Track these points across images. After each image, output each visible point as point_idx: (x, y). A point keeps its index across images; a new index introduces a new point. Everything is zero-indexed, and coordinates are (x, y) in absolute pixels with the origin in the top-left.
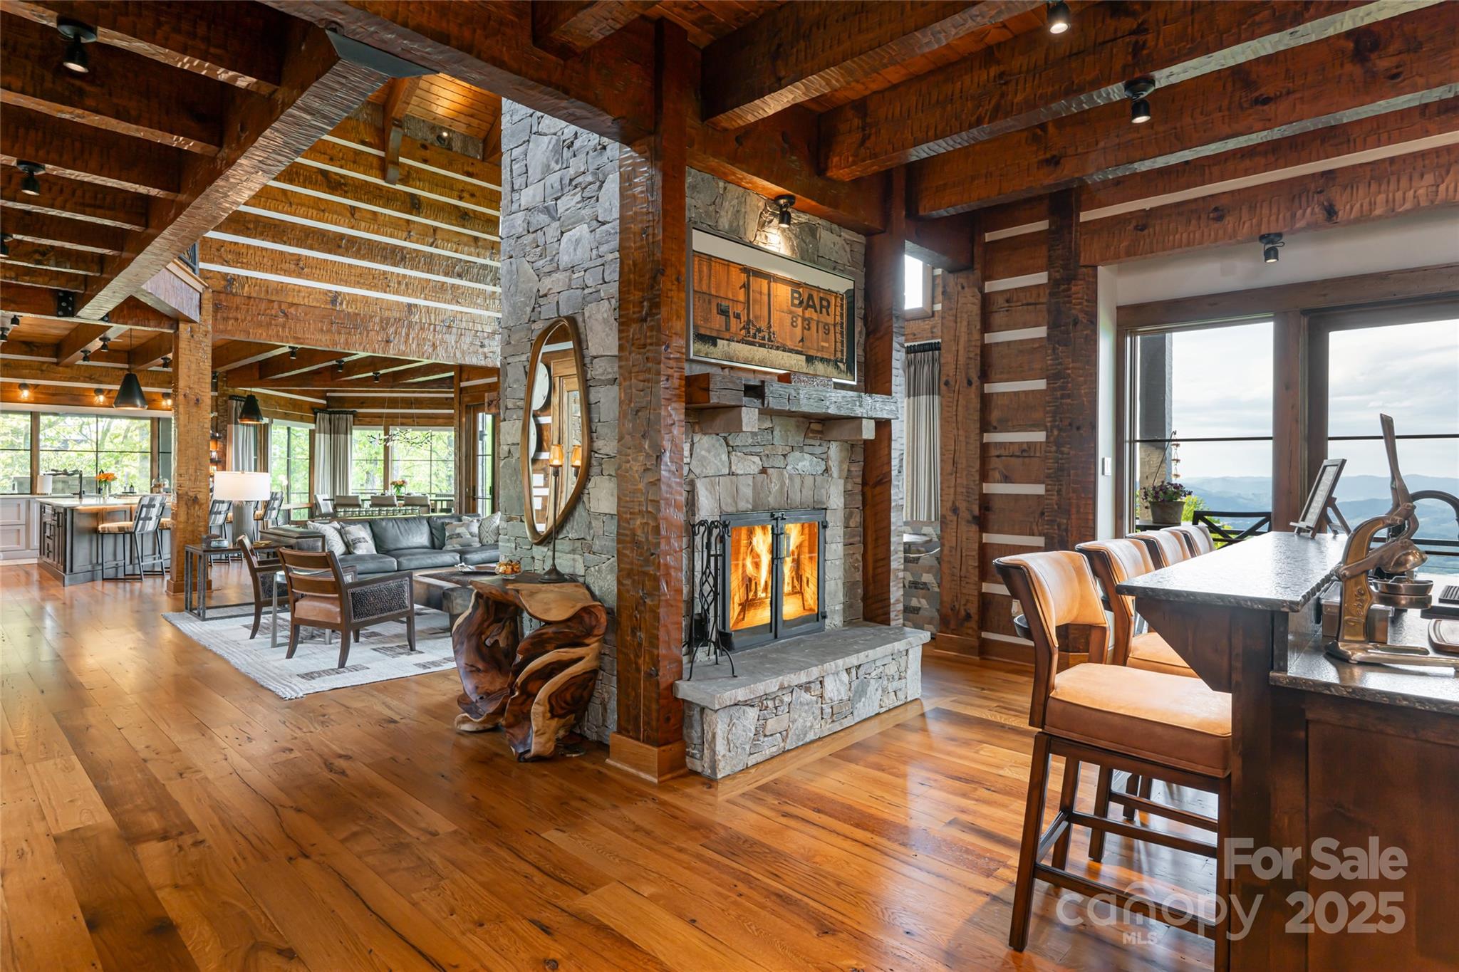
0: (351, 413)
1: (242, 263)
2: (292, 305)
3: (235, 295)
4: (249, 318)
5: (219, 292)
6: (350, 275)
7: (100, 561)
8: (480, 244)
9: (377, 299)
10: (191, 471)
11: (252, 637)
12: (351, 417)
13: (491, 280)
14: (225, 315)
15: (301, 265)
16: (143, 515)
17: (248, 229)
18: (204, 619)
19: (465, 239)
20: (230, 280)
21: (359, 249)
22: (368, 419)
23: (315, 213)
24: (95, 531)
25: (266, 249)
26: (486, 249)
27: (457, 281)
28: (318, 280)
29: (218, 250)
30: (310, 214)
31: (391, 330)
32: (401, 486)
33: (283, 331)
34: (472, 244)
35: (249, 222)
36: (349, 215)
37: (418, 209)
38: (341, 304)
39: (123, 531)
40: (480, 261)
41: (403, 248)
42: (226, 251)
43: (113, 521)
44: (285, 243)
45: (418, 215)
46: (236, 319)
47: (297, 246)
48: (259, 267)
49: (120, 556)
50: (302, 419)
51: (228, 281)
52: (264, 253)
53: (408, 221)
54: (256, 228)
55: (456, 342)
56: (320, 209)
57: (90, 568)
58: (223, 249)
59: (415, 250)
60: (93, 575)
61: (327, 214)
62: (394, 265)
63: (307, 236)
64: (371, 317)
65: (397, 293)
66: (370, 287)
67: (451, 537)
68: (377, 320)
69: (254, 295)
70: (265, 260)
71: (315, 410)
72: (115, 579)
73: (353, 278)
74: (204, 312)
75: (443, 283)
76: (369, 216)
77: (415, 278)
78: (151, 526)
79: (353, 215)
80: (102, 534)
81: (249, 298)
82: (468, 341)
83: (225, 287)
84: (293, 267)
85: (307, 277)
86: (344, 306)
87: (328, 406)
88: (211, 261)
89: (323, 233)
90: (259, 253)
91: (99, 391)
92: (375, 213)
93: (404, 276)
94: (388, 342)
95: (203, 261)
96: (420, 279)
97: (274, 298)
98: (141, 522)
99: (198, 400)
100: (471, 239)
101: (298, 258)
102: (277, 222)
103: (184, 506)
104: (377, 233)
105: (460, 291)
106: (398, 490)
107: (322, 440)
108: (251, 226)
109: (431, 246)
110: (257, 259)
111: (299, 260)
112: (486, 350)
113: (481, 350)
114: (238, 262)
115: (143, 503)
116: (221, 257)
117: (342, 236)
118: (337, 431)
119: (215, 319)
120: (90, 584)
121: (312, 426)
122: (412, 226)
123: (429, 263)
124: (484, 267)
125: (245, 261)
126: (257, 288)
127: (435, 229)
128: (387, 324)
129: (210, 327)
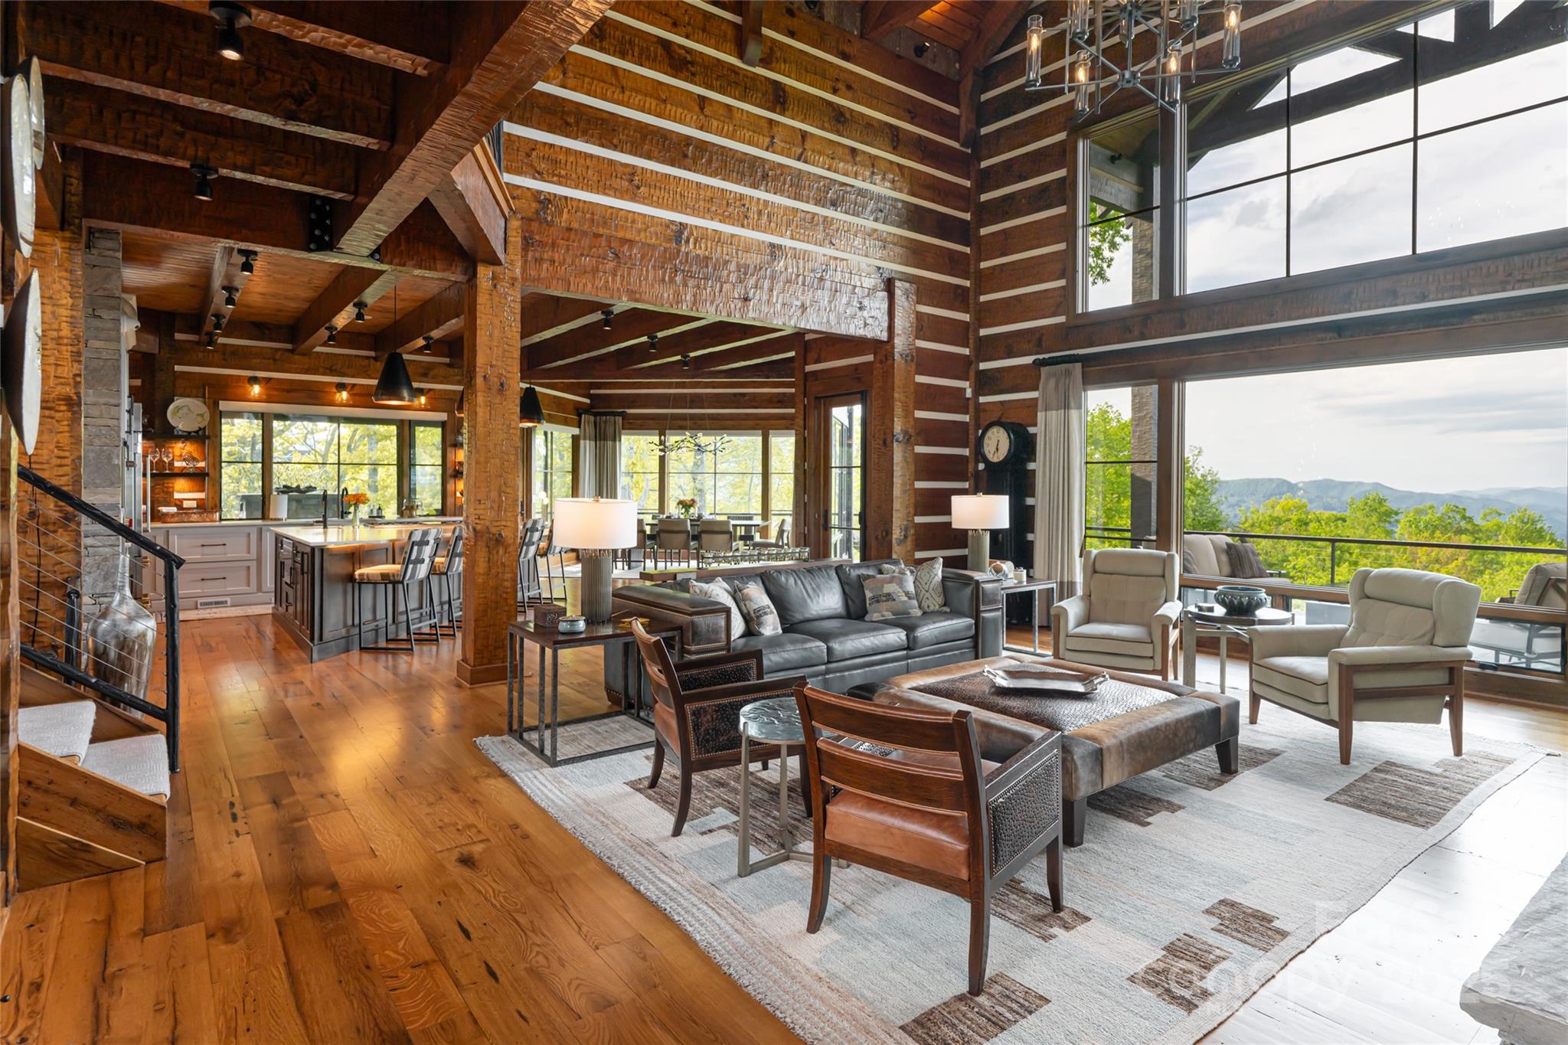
0: (619, 414)
1: (559, 176)
2: (624, 241)
3: (550, 224)
4: (569, 260)
5: (530, 220)
6: (697, 200)
7: (357, 621)
8: (858, 159)
9: (733, 236)
10: (494, 494)
11: (677, 832)
12: (619, 419)
13: (872, 213)
14: (537, 255)
15: (636, 182)
16: (413, 557)
17: (567, 124)
18: (554, 763)
19: (840, 151)
20: (545, 201)
21: (710, 161)
22: (639, 422)
23: (654, 103)
24: (351, 578)
25: (591, 156)
26: (865, 166)
27: (830, 213)
28: (659, 205)
29: (528, 155)
30: (647, 105)
31: (752, 281)
32: (691, 506)
33: (614, 281)
34: (849, 158)
35: (569, 114)
36: (697, 109)
37: (783, 104)
38: (687, 241)
39: (386, 578)
40: (859, 183)
41: (764, 161)
42: (538, 157)
43: (373, 564)
44: (615, 148)
45: (782, 113)
46: (553, 261)
47: (631, 153)
48: (581, 183)
49: (381, 614)
50: (566, 422)
51: (540, 202)
52: (588, 161)
53: (771, 121)
54: (577, 123)
55: (830, 302)
56: (661, 99)
57: (343, 631)
58: (534, 153)
59: (780, 165)
60: (348, 643)
61: (669, 107)
62: (755, 186)
63: (644, 138)
64: (726, 262)
65: (756, 228)
66: (724, 219)
67: (877, 599)
68: (732, 267)
69: (575, 225)
70: (590, 172)
71: (579, 410)
72: (376, 650)
73: (702, 203)
74: (510, 250)
75: (814, 215)
76: (721, 111)
77: (779, 206)
78: (423, 571)
79: (702, 109)
80: (360, 583)
81: (569, 229)
82: (844, 300)
83: (537, 212)
84: (625, 184)
85: (643, 201)
86: (691, 246)
87: (592, 406)
88: (518, 172)
89: (663, 135)
90: (581, 161)
91: (341, 387)
92: (729, 107)
93: (766, 202)
94: (746, 299)
95: (508, 172)
96: (786, 208)
97: (601, 231)
98: (411, 566)
99: (502, 385)
100: (847, 151)
101: (633, 171)
102: (605, 116)
103: (485, 549)
104: (732, 138)
105: (834, 227)
106: (687, 511)
107: (587, 447)
108: (571, 120)
109: (799, 159)
110: (579, 170)
111: (633, 174)
112: (865, 314)
113: (859, 314)
114: (554, 175)
115: (413, 539)
116: (532, 166)
117: (688, 140)
118: (605, 438)
119: (524, 256)
120: (343, 656)
121: (576, 431)
122: (775, 129)
123: (796, 186)
124: (861, 192)
125: (563, 173)
126: (579, 214)
127: (804, 135)
128: (745, 274)
129: (518, 271)
